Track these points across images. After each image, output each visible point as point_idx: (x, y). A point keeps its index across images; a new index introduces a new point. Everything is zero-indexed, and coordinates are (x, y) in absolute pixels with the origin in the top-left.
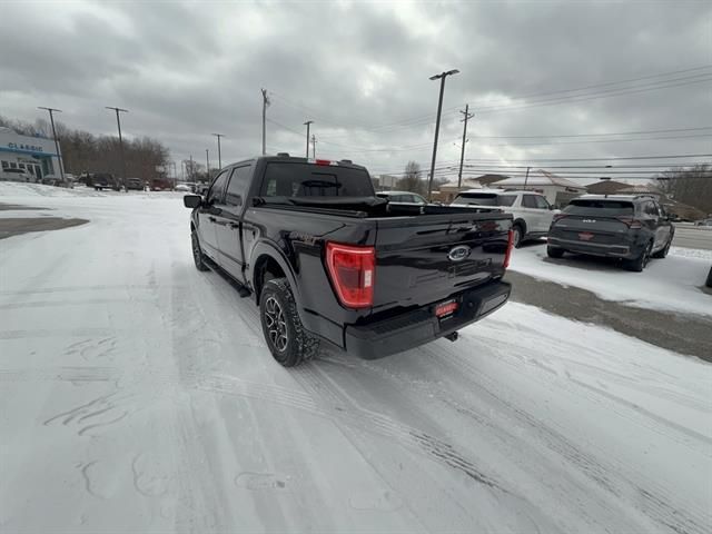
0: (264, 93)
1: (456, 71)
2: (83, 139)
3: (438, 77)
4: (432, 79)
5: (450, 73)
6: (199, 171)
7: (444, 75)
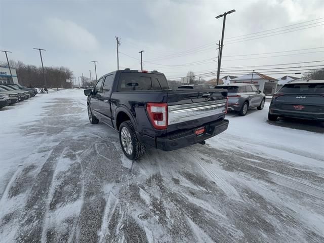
0: (117, 39)
1: (233, 11)
2: (31, 68)
3: (221, 16)
4: (217, 17)
5: (229, 12)
6: (88, 81)
7: (225, 14)
